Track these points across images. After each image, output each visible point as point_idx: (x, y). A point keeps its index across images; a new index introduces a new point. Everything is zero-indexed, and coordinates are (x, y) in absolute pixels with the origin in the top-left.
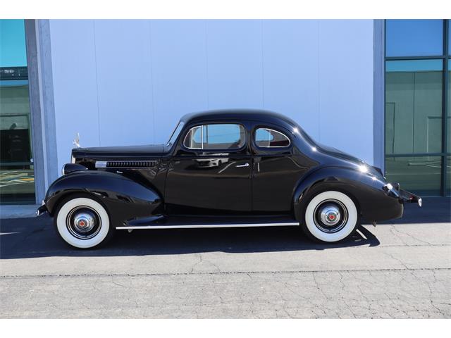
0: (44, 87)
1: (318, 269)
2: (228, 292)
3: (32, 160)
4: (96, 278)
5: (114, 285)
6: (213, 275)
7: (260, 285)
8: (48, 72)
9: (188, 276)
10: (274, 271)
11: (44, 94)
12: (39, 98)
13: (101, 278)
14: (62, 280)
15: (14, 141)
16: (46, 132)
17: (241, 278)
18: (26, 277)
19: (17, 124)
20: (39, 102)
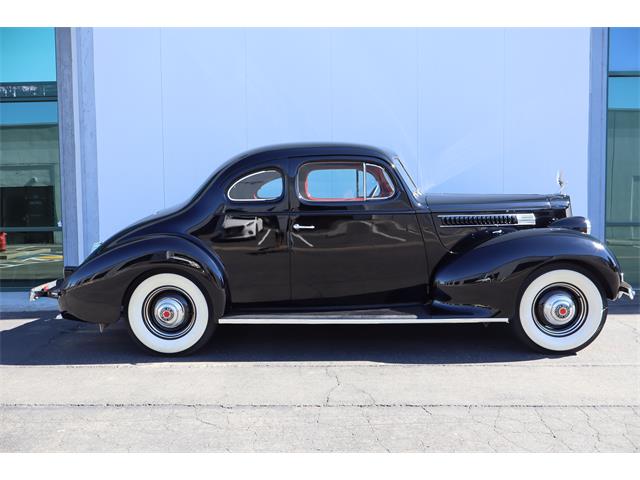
0: (82, 111)
1: (542, 403)
2: (398, 439)
3: (59, 224)
4: (167, 412)
5: (199, 423)
6: (366, 410)
7: (451, 429)
8: (88, 88)
9: (324, 410)
10: (468, 403)
11: (81, 122)
12: (73, 130)
13: (176, 411)
14: (111, 413)
15: (32, 203)
16: (83, 179)
17: (413, 416)
18: (51, 407)
19: (36, 179)
20: (73, 135)
